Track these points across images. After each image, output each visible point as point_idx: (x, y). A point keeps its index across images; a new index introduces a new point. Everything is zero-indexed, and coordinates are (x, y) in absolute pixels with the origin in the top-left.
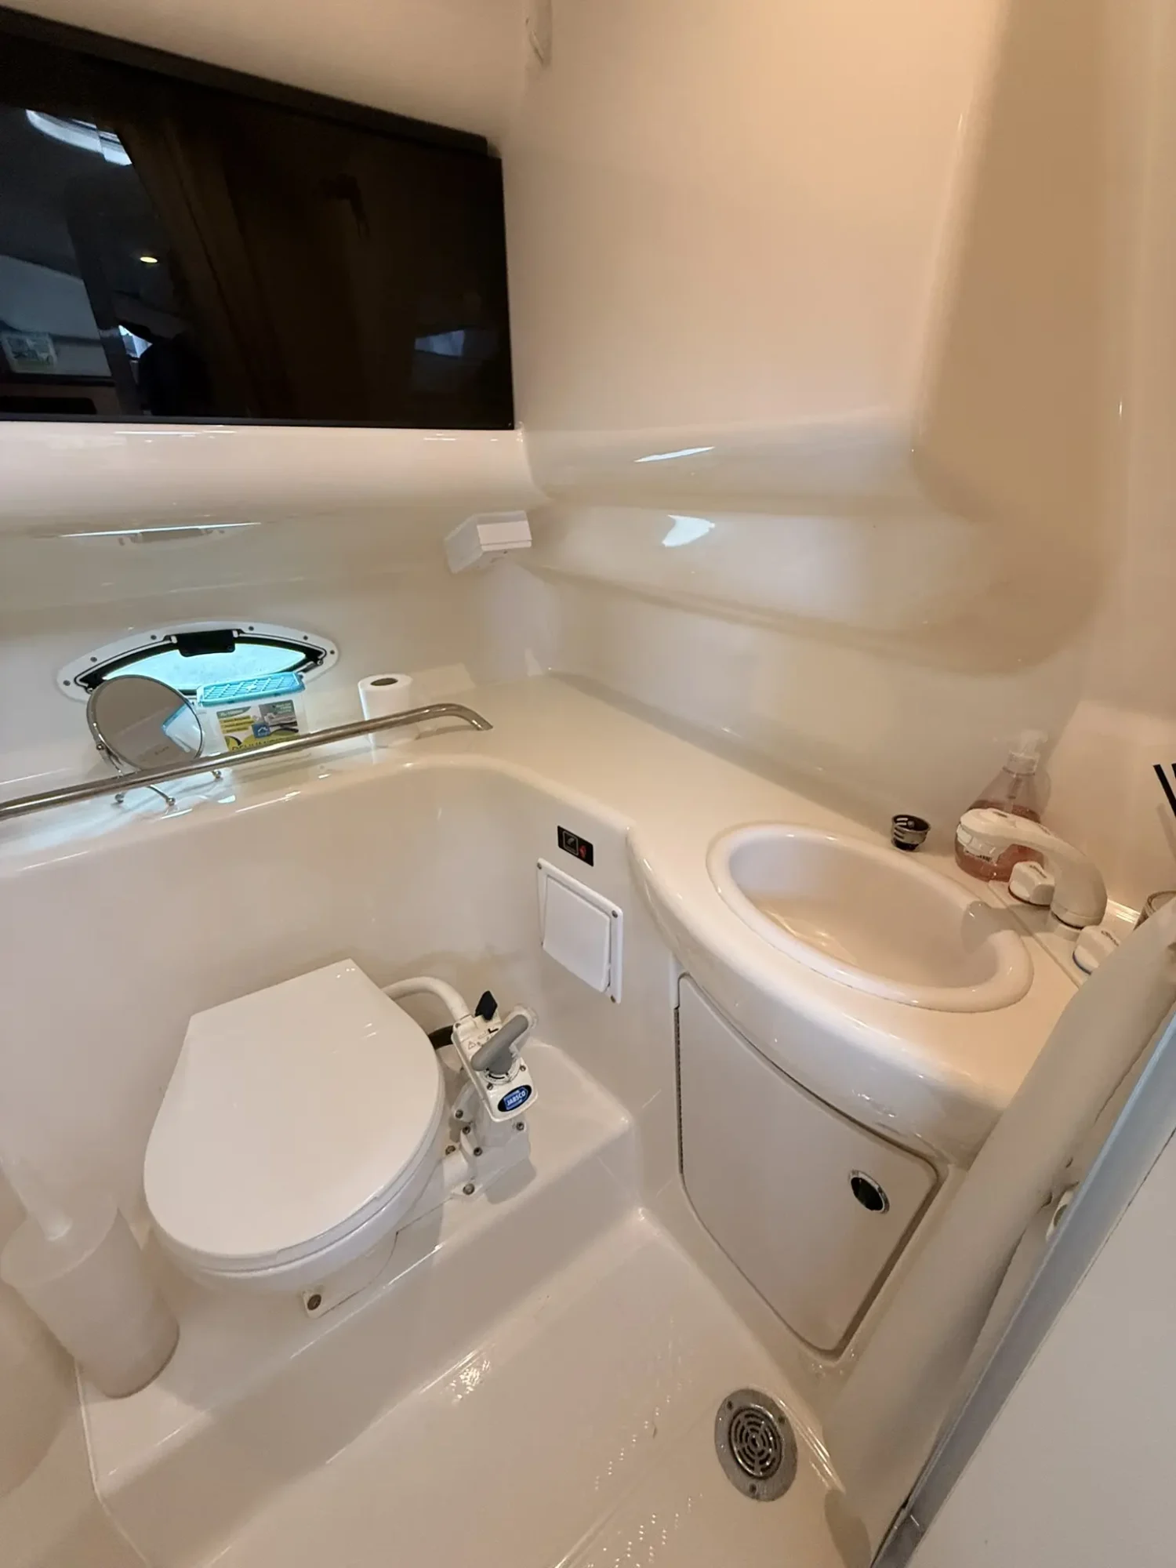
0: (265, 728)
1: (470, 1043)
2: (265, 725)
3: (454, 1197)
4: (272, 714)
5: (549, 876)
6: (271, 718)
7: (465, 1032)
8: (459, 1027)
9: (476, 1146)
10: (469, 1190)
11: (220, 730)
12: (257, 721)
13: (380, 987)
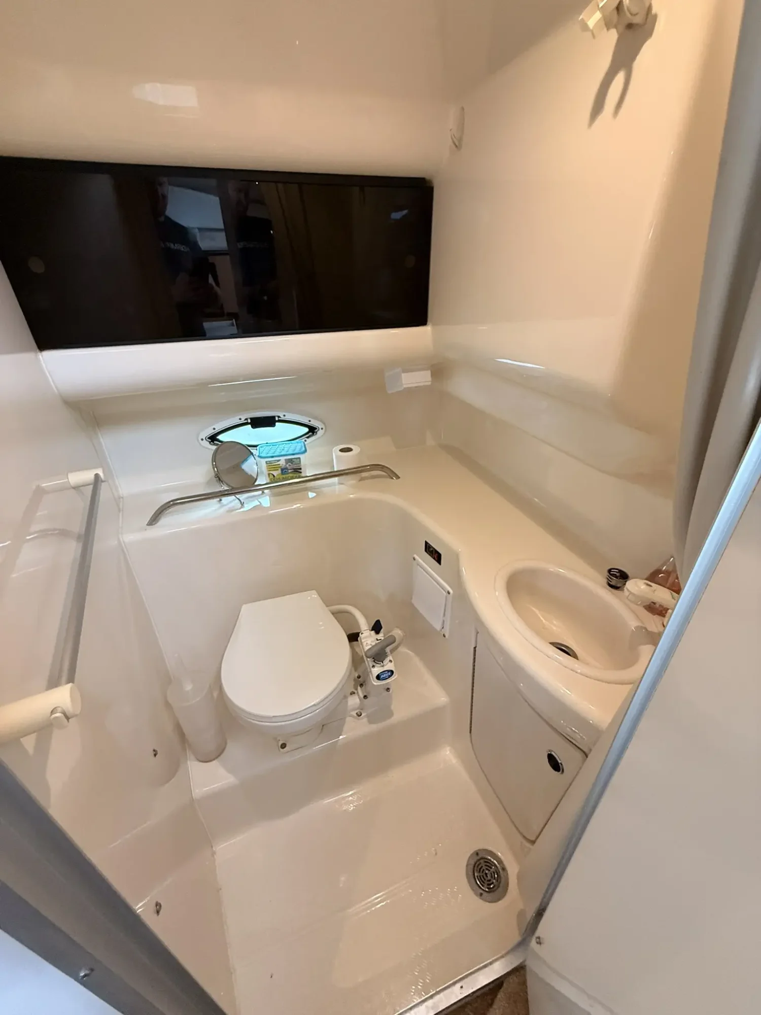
0: (286, 470)
1: (367, 644)
2: (286, 468)
3: (351, 716)
4: (290, 464)
5: (418, 565)
6: (290, 465)
7: (366, 637)
8: (363, 635)
9: (365, 694)
10: (359, 715)
11: (266, 470)
12: (283, 467)
13: (327, 606)
